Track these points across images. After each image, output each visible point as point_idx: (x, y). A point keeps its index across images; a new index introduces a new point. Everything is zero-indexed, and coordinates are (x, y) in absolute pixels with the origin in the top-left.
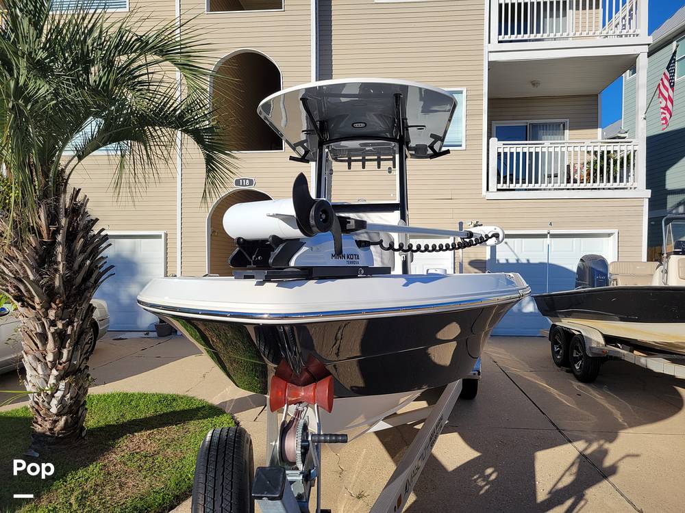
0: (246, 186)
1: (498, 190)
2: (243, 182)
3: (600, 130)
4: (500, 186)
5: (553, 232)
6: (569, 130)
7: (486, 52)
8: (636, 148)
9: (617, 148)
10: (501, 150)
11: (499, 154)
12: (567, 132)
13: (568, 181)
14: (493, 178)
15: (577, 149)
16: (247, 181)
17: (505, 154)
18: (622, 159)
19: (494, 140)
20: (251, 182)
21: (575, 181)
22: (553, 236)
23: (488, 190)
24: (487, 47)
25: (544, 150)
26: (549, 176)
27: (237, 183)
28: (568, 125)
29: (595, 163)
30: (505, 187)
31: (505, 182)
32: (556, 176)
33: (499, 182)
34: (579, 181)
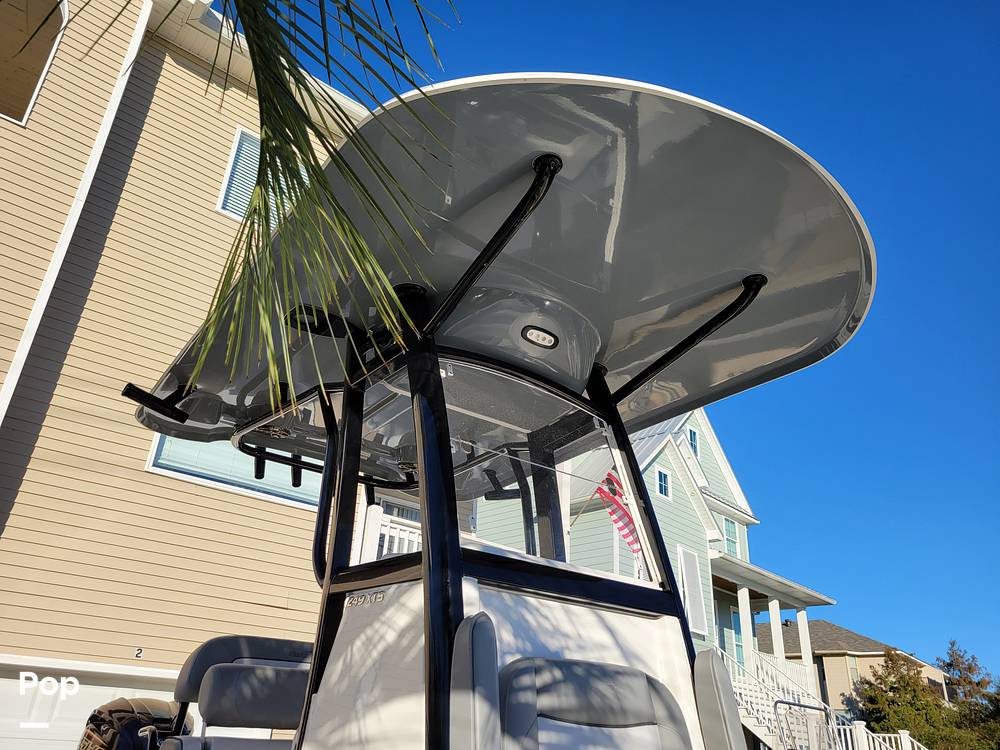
10: (386, 532)
11: (382, 537)
17: (392, 538)
19: (376, 510)
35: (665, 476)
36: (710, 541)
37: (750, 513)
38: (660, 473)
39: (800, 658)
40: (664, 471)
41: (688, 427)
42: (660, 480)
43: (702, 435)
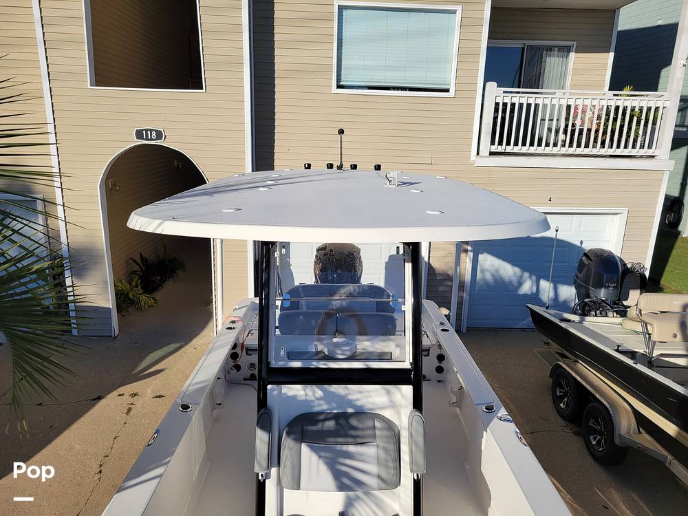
0: (151, 139)
1: (492, 154)
2: (147, 134)
3: (611, 55)
4: (494, 148)
6: (576, 52)
8: (666, 104)
9: (644, 104)
10: (500, 100)
11: (497, 104)
12: (572, 55)
14: (486, 137)
16: (154, 134)
17: (505, 105)
19: (492, 85)
20: (159, 135)
23: (478, 154)
25: (555, 102)
27: (139, 134)
28: (574, 50)
30: (500, 149)
31: (500, 143)
33: (493, 143)
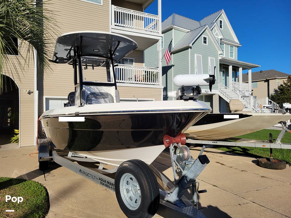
3: (144, 64)
5: (139, 99)
6: (135, 62)
7: (110, 28)
8: (159, 71)
9: (154, 71)
12: (134, 63)
13: (135, 81)
15: (140, 69)
18: (155, 74)
21: (137, 81)
22: (139, 101)
24: (111, 27)
25: (132, 68)
26: (129, 79)
28: (134, 61)
29: (145, 75)
32: (131, 79)
34: (138, 81)
35: (206, 38)
36: (219, 54)
37: (239, 43)
38: (204, 37)
39: (248, 83)
40: (205, 36)
41: (219, 19)
42: (204, 39)
43: (224, 21)
